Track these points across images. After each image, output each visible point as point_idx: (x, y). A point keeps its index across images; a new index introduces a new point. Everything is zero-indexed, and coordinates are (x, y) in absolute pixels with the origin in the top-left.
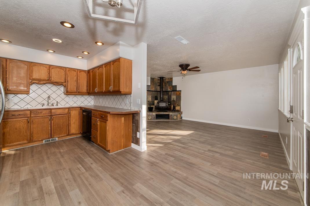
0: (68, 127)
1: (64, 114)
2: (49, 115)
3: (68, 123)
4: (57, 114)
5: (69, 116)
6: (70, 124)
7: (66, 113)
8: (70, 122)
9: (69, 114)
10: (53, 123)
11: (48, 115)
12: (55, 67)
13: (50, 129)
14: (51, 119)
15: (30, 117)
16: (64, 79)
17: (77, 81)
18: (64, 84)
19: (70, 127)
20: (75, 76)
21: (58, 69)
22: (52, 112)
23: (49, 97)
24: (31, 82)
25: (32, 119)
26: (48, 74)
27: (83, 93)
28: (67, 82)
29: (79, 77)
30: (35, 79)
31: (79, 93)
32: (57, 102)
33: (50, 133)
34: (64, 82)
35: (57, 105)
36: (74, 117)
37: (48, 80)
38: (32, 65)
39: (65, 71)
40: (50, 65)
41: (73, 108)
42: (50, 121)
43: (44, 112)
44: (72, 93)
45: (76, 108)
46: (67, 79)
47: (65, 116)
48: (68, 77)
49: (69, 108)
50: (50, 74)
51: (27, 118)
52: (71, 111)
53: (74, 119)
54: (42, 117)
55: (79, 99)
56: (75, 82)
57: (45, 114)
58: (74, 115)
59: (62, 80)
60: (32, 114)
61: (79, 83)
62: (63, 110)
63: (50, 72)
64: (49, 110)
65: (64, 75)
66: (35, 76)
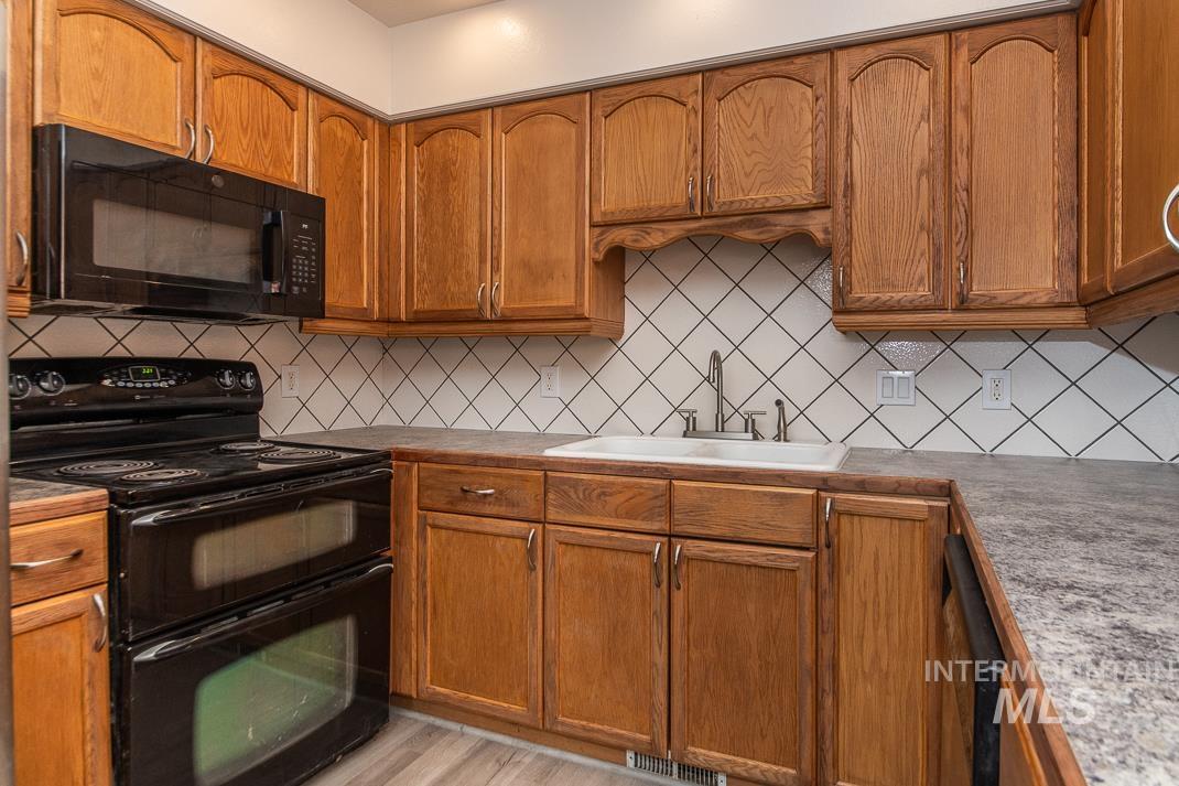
0: (818, 707)
1: (776, 538)
2: (655, 526)
3: (809, 657)
4: (716, 532)
5: (825, 579)
6: (835, 667)
7: (798, 540)
8: (836, 644)
9: (825, 543)
10: (688, 619)
11: (645, 526)
12: (742, 74)
13: (661, 660)
14: (670, 573)
15: (544, 522)
16: (815, 175)
17: (939, 166)
18: (816, 224)
19: (829, 702)
20: (917, 118)
21: (767, 90)
22: (676, 501)
23: (715, 357)
24: (597, 244)
25: (551, 541)
26: (695, 151)
27: (1022, 302)
28: (840, 202)
29: (968, 110)
30: (618, 217)
31: (968, 310)
32: (779, 403)
33: (664, 708)
34: (816, 208)
35: (782, 435)
36: (883, 596)
37: (692, 206)
38: (598, 112)
39: (819, 92)
40: (709, 72)
41: (863, 486)
42: (665, 585)
43: (620, 499)
44: (890, 310)
45: (899, 489)
46: (841, 172)
47: (790, 565)
48: (849, 147)
49: (823, 483)
50: (707, 156)
51: (525, 525)
52: (845, 520)
53: (876, 629)
54: (610, 538)
55: (987, 383)
56: (924, 179)
57: (630, 515)
58: (877, 574)
59: (801, 190)
60: (551, 496)
61: (968, 190)
62: (765, 494)
63: (707, 136)
64: (656, 482)
65: (814, 129)
66: (618, 193)
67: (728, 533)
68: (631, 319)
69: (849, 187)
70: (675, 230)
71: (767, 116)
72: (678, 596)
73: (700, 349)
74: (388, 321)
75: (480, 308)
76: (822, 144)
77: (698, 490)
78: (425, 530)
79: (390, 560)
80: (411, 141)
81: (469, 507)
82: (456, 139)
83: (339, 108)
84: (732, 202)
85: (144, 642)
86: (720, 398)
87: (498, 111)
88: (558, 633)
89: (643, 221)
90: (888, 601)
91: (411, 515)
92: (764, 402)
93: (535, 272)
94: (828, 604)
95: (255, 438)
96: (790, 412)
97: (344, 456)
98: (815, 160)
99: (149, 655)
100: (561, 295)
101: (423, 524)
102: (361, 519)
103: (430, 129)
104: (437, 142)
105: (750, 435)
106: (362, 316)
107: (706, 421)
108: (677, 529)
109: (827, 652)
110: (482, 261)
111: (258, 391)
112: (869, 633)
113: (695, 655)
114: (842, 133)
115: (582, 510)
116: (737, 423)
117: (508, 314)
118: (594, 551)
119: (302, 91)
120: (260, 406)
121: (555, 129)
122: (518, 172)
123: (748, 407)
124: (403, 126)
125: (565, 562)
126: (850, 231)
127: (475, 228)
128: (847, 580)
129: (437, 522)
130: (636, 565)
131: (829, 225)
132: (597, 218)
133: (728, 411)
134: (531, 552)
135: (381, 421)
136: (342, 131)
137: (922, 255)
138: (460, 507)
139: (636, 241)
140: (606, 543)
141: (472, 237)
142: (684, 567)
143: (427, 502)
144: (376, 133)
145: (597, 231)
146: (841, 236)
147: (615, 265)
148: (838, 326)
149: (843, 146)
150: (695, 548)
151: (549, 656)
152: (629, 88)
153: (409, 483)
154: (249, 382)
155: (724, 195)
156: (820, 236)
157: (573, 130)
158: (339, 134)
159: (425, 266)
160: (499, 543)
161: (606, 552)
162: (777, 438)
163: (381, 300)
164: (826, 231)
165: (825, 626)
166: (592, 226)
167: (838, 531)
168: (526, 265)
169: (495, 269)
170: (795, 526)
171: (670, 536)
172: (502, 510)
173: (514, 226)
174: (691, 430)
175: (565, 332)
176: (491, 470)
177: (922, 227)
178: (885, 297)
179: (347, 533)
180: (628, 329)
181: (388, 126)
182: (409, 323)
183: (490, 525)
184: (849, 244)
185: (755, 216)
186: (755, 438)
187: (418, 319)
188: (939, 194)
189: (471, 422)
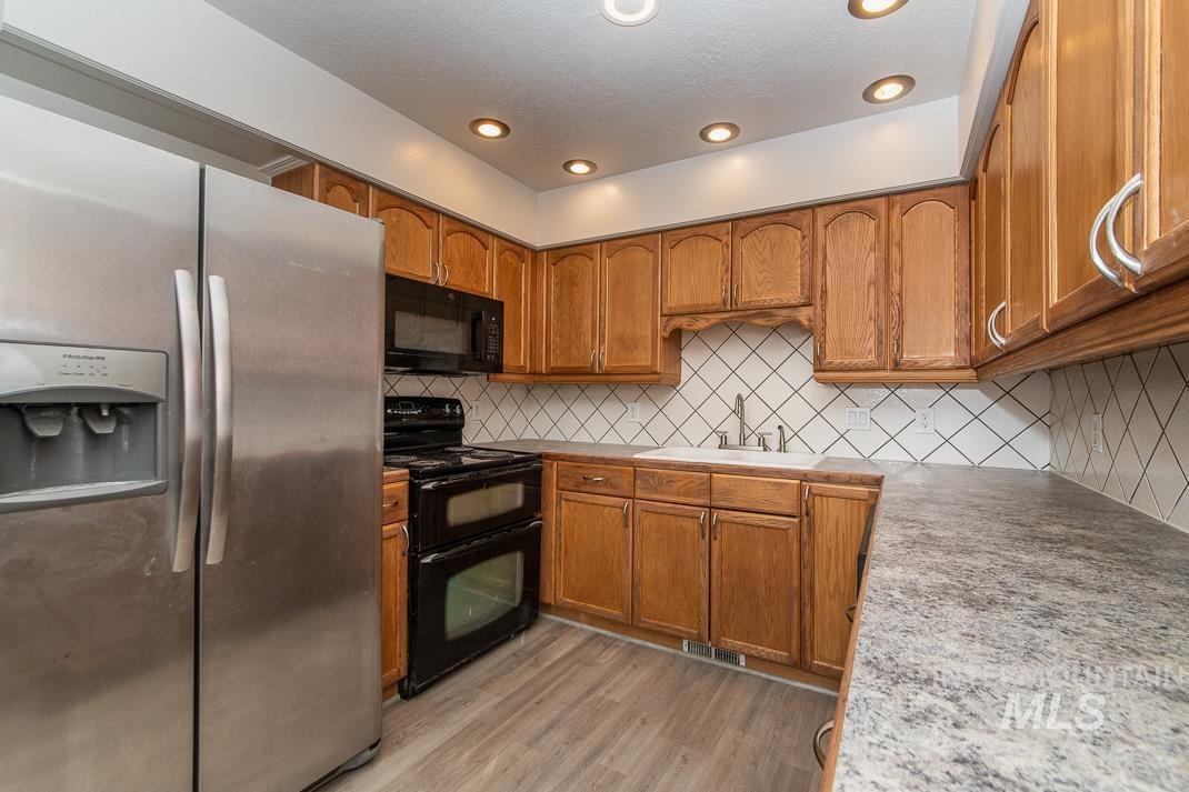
0: (801, 614)
1: (775, 509)
2: (701, 502)
3: (796, 583)
4: (739, 505)
5: (805, 536)
6: (812, 589)
7: (788, 511)
8: (812, 575)
9: (805, 513)
10: (721, 559)
11: (695, 501)
12: (756, 222)
13: (705, 584)
14: (710, 530)
15: (633, 498)
16: (802, 285)
17: (882, 280)
18: (803, 315)
19: (808, 610)
20: (868, 250)
21: (773, 232)
22: (714, 487)
23: (739, 397)
24: (665, 327)
25: (638, 508)
26: (727, 270)
27: (934, 365)
28: (818, 301)
29: (900, 245)
30: (677, 311)
31: (900, 370)
32: (780, 427)
33: (707, 613)
34: (803, 306)
35: (782, 448)
36: (840, 548)
37: (725, 304)
38: (666, 245)
39: (806, 233)
40: (736, 221)
41: (828, 479)
42: (707, 538)
43: (681, 484)
44: (851, 370)
45: (850, 481)
46: (819, 284)
47: (784, 527)
48: (824, 268)
49: (804, 477)
50: (734, 272)
51: (622, 500)
52: (817, 499)
53: (837, 567)
54: (674, 509)
55: (918, 416)
56: (872, 288)
57: (686, 494)
58: (837, 532)
59: (794, 295)
60: (638, 482)
61: (900, 295)
62: (769, 482)
63: (735, 261)
64: (702, 474)
65: (802, 257)
66: (678, 296)
67: (747, 506)
68: (685, 373)
69: (824, 292)
70: (714, 318)
71: (772, 249)
72: (715, 544)
73: (730, 392)
74: (534, 374)
75: (593, 365)
76: (807, 265)
77: (728, 480)
78: (560, 502)
79: (541, 519)
80: (550, 264)
81: (588, 489)
82: (579, 260)
83: (510, 245)
84: (750, 302)
85: (426, 553)
86: (743, 424)
87: (604, 244)
88: (642, 566)
89: (694, 313)
90: (844, 551)
91: (551, 493)
92: (771, 427)
93: (627, 344)
94: (807, 551)
95: (460, 445)
96: (788, 434)
97: (516, 456)
98: (802, 275)
99: (428, 560)
100: (643, 359)
101: (560, 498)
102: (527, 495)
103: (561, 255)
104: (566, 263)
105: (762, 448)
106: (520, 370)
107: (734, 439)
108: (714, 504)
109: (806, 580)
110: (594, 337)
111: (462, 416)
112: (832, 569)
113: (725, 580)
114: (820, 259)
115: (656, 491)
116: (753, 440)
117: (609, 370)
118: (664, 516)
119: (491, 237)
120: (463, 425)
121: (640, 255)
122: (616, 282)
123: (760, 430)
124: (545, 253)
125: (646, 522)
126: (824, 320)
127: (589, 316)
128: (819, 537)
129: (569, 498)
130: (689, 525)
131: (812, 316)
132: (665, 312)
133: (747, 432)
134: (626, 516)
135: (527, 436)
136: (511, 259)
137: (871, 335)
138: (582, 489)
139: (690, 325)
140: (671, 511)
141: (587, 322)
142: (719, 526)
143: (562, 485)
144: (529, 257)
145: (666, 318)
146: (819, 325)
147: (675, 339)
148: (817, 380)
149: (820, 267)
150: (725, 515)
151: (636, 580)
152: (687, 230)
153: (552, 473)
154: (458, 411)
155: (745, 297)
156: (806, 323)
157: (651, 256)
158: (510, 260)
159: (558, 339)
160: (607, 510)
161: (672, 518)
162: (780, 450)
163: (531, 360)
164: (810, 320)
165: (805, 564)
166: (662, 315)
167: (814, 506)
168: (620, 339)
169: (602, 342)
170: (787, 502)
171: (710, 508)
172: (608, 491)
173: (613, 316)
174: (724, 444)
175: (644, 382)
176: (602, 466)
177: (870, 318)
178: (847, 362)
179: (519, 502)
180: (684, 379)
181: (535, 252)
182: (548, 375)
183: (601, 499)
184: (824, 329)
185: (764, 311)
186: (765, 450)
187: (553, 372)
188: (882, 297)
189: (582, 437)
